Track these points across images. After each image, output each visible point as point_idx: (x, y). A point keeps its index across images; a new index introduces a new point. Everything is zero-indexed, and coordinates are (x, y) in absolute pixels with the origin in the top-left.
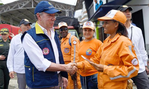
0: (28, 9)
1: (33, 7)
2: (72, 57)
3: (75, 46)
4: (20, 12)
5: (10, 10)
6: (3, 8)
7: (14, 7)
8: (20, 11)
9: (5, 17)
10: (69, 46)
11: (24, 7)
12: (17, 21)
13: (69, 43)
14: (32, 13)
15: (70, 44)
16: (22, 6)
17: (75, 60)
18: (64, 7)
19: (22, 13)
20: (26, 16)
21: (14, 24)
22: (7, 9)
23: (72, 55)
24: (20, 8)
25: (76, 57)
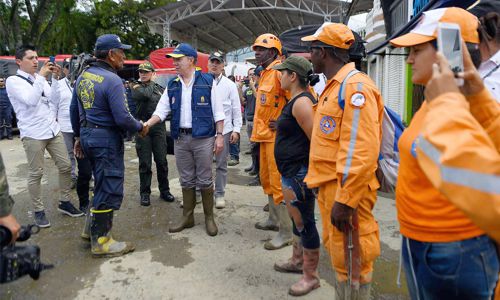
0: (232, 13)
1: (243, 7)
2: (343, 151)
3: (356, 112)
4: (214, 20)
5: (192, 14)
6: (177, 11)
7: (200, 8)
8: (213, 18)
9: (180, 31)
10: (336, 108)
11: (224, 7)
12: (207, 42)
13: (337, 100)
14: (243, 23)
15: (342, 104)
16: (220, 6)
17: (353, 165)
18: (321, 6)
19: (220, 23)
20: (229, 29)
21: (202, 48)
22: (185, 12)
23: (343, 144)
24: (213, 10)
25: (357, 153)
